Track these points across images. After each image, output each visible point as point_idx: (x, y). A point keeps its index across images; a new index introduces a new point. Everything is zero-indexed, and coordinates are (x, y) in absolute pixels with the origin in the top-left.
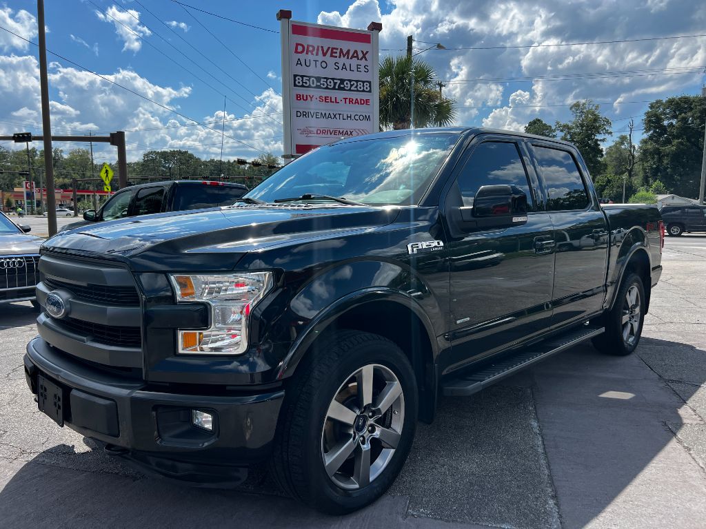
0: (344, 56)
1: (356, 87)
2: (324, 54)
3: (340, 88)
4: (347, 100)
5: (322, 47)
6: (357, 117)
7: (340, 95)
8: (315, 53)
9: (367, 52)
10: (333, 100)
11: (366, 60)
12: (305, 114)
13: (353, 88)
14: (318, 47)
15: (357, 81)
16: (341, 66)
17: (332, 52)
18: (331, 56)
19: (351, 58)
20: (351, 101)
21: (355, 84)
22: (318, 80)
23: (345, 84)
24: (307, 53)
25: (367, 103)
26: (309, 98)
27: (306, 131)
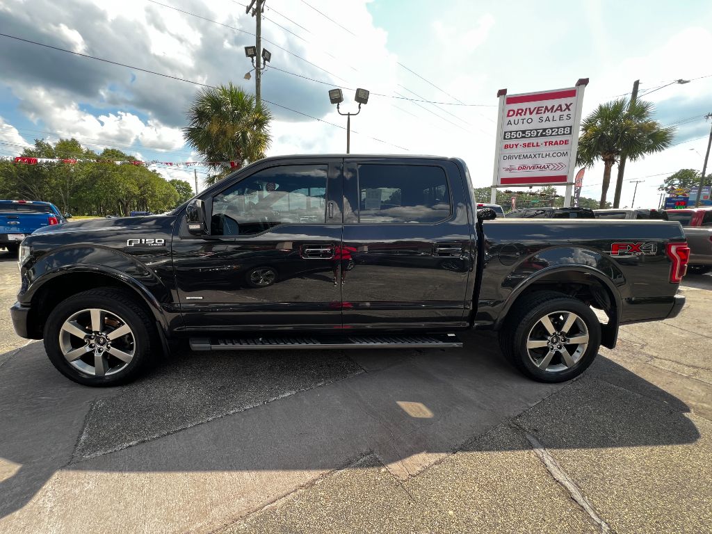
0: (548, 111)
1: (557, 132)
2: (531, 113)
3: (542, 135)
4: (548, 144)
5: (530, 109)
6: (554, 155)
7: (541, 140)
8: (523, 114)
9: (571, 104)
10: (535, 144)
11: (569, 110)
12: (510, 158)
13: (554, 134)
14: (526, 110)
15: (558, 128)
16: (544, 119)
17: (538, 110)
18: (537, 113)
19: (555, 111)
20: (551, 143)
21: (557, 130)
22: (524, 132)
23: (547, 131)
24: (517, 115)
25: (566, 142)
26: (515, 146)
27: (510, 169)
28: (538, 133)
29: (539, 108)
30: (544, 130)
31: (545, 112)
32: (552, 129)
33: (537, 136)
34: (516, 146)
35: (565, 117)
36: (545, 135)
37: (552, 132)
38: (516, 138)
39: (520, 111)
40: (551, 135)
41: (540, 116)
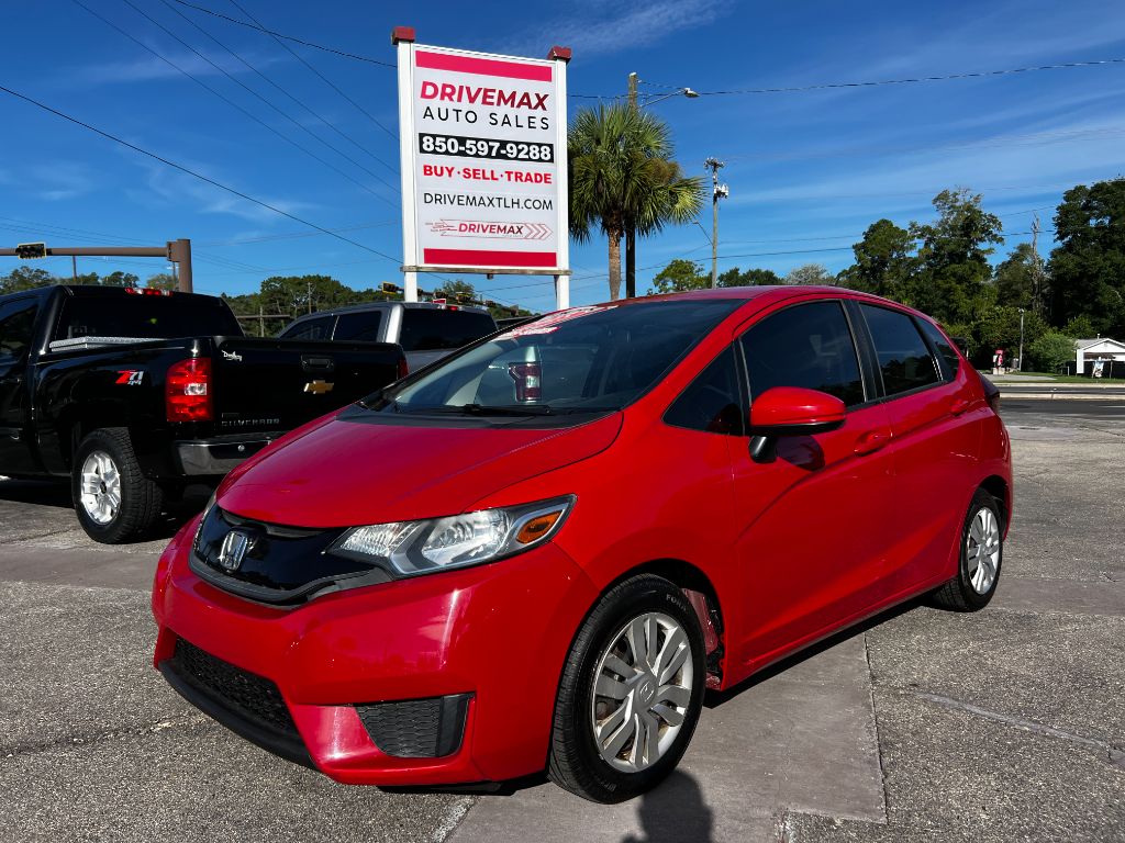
1: (528, 153)
2: (472, 100)
3: (499, 156)
5: (468, 89)
6: (529, 204)
7: (500, 166)
8: (455, 97)
9: (546, 96)
10: (488, 175)
11: (544, 108)
12: (438, 199)
13: (521, 156)
14: (461, 88)
15: (529, 144)
16: (500, 119)
17: (485, 96)
18: (484, 102)
19: (519, 106)
20: (518, 176)
21: (526, 147)
22: (462, 141)
23: (508, 146)
24: (442, 98)
25: (546, 178)
26: (446, 172)
27: (442, 227)
28: (491, 148)
29: (486, 91)
30: (503, 144)
31: (499, 104)
32: (517, 144)
33: (489, 156)
34: (450, 172)
35: (538, 123)
36: (505, 157)
37: (519, 151)
38: (447, 153)
39: (448, 90)
40: (516, 158)
41: (490, 109)
